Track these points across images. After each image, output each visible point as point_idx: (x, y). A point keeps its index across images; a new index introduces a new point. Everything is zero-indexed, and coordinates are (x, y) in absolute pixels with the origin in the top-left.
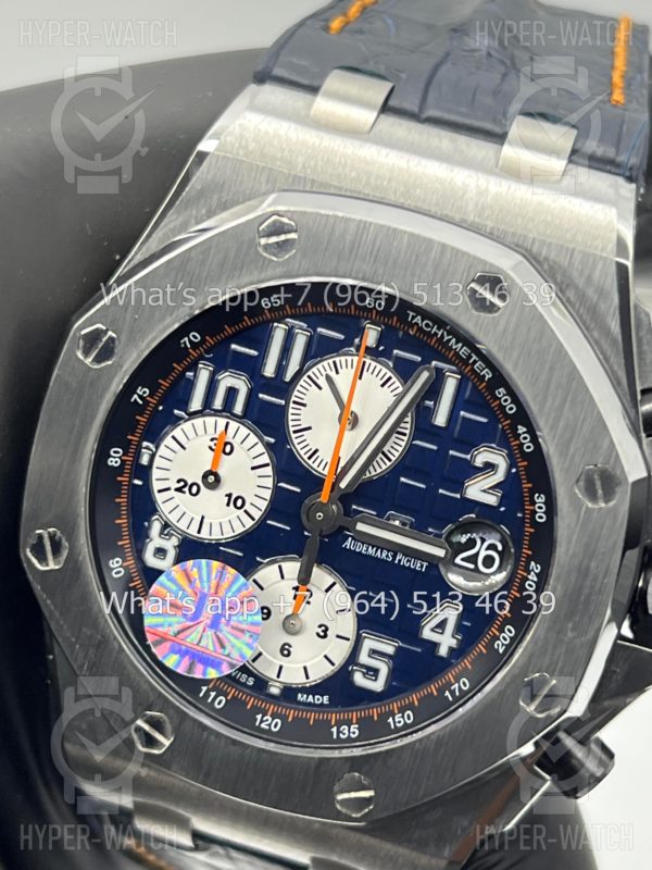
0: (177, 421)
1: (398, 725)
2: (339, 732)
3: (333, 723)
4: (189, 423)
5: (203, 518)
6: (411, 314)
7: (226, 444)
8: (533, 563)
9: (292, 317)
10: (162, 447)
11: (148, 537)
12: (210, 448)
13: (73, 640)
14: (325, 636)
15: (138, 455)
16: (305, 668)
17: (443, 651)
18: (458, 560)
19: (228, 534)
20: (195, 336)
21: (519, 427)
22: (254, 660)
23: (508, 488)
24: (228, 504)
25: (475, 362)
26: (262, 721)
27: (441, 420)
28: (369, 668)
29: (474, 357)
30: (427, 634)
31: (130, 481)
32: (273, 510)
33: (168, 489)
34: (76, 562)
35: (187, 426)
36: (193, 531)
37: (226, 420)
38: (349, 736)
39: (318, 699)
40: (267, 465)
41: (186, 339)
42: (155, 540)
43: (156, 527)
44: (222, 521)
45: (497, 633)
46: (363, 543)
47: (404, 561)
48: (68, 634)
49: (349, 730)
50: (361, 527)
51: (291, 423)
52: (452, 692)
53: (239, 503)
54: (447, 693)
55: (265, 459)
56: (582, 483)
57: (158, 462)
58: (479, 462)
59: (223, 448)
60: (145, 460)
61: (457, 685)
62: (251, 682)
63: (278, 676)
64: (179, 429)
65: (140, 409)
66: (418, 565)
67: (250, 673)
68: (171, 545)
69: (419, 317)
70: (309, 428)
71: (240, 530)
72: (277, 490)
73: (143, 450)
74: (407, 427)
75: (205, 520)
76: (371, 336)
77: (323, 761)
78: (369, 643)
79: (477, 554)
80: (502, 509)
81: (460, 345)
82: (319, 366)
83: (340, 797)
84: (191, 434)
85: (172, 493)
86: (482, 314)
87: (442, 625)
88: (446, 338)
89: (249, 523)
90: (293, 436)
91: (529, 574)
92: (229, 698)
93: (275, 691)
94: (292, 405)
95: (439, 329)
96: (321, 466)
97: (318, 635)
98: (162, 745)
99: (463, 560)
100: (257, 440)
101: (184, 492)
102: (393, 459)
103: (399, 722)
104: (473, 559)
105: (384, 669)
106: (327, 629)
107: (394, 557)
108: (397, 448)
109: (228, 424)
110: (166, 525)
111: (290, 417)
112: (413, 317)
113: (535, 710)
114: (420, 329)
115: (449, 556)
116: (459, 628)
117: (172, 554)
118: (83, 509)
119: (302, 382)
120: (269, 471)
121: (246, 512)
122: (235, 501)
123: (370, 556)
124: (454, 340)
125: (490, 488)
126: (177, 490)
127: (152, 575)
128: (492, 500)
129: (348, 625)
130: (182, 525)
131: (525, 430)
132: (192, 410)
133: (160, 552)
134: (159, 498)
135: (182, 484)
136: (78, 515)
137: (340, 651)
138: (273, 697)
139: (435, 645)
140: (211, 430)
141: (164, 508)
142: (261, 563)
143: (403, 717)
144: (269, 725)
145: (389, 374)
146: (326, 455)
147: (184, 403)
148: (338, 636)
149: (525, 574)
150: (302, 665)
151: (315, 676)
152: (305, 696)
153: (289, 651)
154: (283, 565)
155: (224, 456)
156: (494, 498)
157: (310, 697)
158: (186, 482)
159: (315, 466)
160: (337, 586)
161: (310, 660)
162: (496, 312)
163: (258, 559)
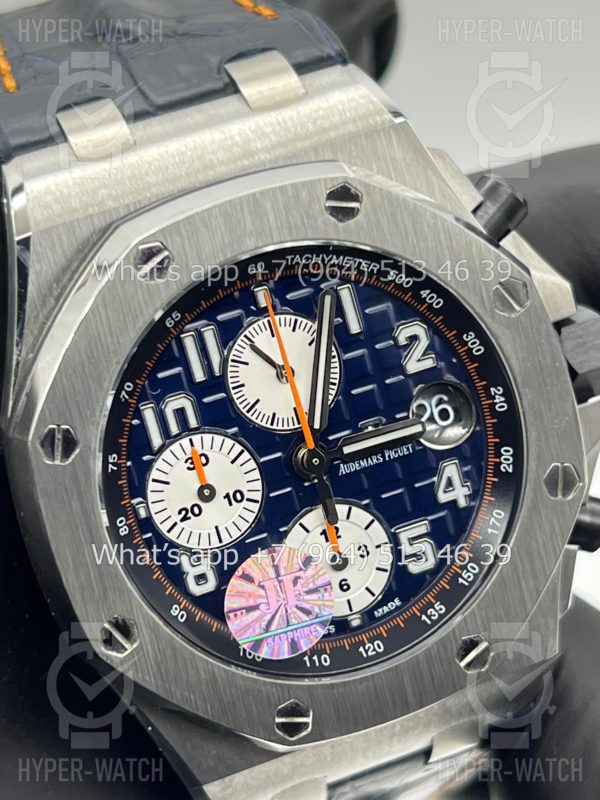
0: (149, 465)
1: (470, 580)
2: (429, 617)
3: (419, 614)
4: (160, 460)
5: (217, 528)
6: (290, 257)
7: (200, 456)
8: (492, 389)
9: (191, 321)
10: (150, 495)
11: (184, 573)
12: (189, 468)
14: (368, 554)
15: (136, 513)
16: (367, 589)
17: (462, 503)
19: (244, 526)
20: (129, 386)
21: (422, 292)
23: (442, 347)
24: (231, 504)
25: (360, 263)
26: (366, 652)
27: (355, 327)
28: (416, 555)
29: (358, 260)
30: (443, 497)
31: (143, 539)
32: (269, 484)
33: (175, 524)
35: (159, 464)
36: (216, 544)
37: (188, 439)
38: (440, 615)
39: (392, 605)
40: (242, 452)
41: (123, 393)
42: (191, 571)
43: (185, 561)
44: (231, 520)
45: (498, 460)
46: (354, 462)
47: (393, 455)
49: (436, 610)
50: (347, 450)
51: (241, 407)
52: (494, 527)
53: (239, 497)
54: (490, 531)
55: (238, 448)
56: (498, 304)
57: (153, 508)
58: (402, 341)
59: (197, 462)
60: (143, 513)
61: (493, 519)
62: (332, 629)
63: (351, 610)
64: (154, 470)
65: (116, 475)
66: (404, 451)
68: (206, 566)
69: (298, 257)
70: (258, 401)
71: (251, 517)
72: (262, 467)
73: (137, 507)
75: (220, 529)
78: (405, 535)
80: (441, 365)
81: (342, 258)
82: (236, 347)
83: (463, 664)
84: (166, 468)
85: (181, 525)
86: (348, 222)
87: (449, 483)
88: (327, 259)
89: (256, 507)
90: (249, 415)
91: (495, 398)
92: (328, 652)
93: (356, 623)
94: (233, 392)
95: (318, 256)
96: (285, 422)
98: (306, 725)
100: (223, 438)
101: (190, 518)
103: (469, 577)
105: (426, 546)
106: (366, 547)
107: (383, 457)
108: (335, 376)
109: (191, 440)
110: (193, 554)
111: (237, 402)
112: (292, 259)
114: (302, 266)
116: (466, 476)
117: (211, 576)
119: (230, 369)
120: (246, 455)
121: (248, 500)
122: (234, 497)
123: (365, 468)
124: (335, 257)
125: (424, 355)
126: (182, 520)
128: (429, 363)
129: (378, 532)
130: (204, 545)
131: (428, 291)
132: (156, 449)
133: (201, 578)
134: (173, 536)
135: (184, 513)
137: (386, 558)
138: (358, 628)
139: (454, 502)
140: (180, 454)
141: (182, 541)
142: (285, 531)
143: (468, 571)
144: (374, 650)
145: (294, 318)
147: (147, 447)
148: (378, 546)
149: (490, 401)
150: (363, 589)
151: (378, 589)
152: (380, 610)
153: (347, 585)
154: (302, 521)
155: (205, 468)
156: (430, 361)
157: (385, 608)
158: (185, 509)
159: (280, 427)
160: (354, 509)
161: (368, 580)
162: (357, 213)
163: (282, 530)
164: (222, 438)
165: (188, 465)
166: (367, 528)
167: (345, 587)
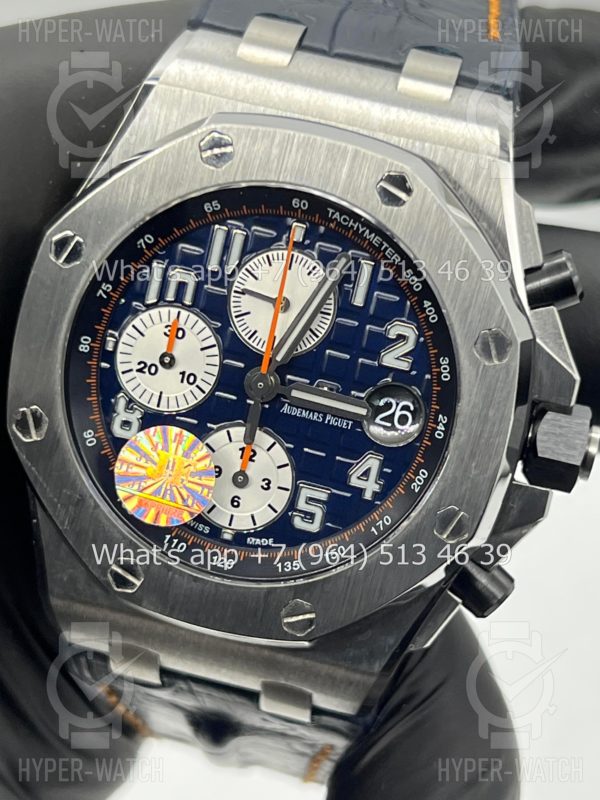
0: (136, 312)
1: (333, 559)
2: (283, 567)
4: (147, 314)
5: (161, 393)
6: (331, 211)
7: (179, 329)
8: (440, 416)
9: (231, 218)
10: (124, 336)
11: (115, 412)
12: (165, 334)
13: (56, 500)
14: (268, 488)
15: (104, 342)
16: (252, 516)
17: (368, 496)
18: (378, 420)
19: (183, 406)
20: (149, 238)
21: (425, 302)
22: (209, 512)
23: (418, 355)
24: (182, 381)
25: (386, 249)
26: (218, 562)
27: (359, 300)
28: (306, 513)
29: (386, 245)
30: (354, 482)
31: (98, 365)
32: (220, 384)
33: (131, 370)
34: (56, 433)
35: (144, 316)
36: (153, 405)
37: (178, 310)
38: (292, 570)
39: (265, 542)
40: (214, 346)
41: (142, 241)
42: (121, 414)
43: (122, 403)
44: (177, 395)
45: (413, 477)
46: (297, 408)
47: (333, 422)
48: (51, 496)
49: (292, 565)
50: (295, 393)
51: (233, 310)
52: (377, 528)
53: (192, 379)
54: (373, 529)
55: (212, 341)
56: (479, 346)
57: (121, 347)
58: (392, 335)
59: (176, 332)
60: (110, 347)
61: (381, 522)
62: (207, 530)
63: (230, 524)
64: (138, 319)
65: (105, 303)
66: (343, 424)
67: (206, 523)
68: (135, 417)
70: (248, 313)
71: (193, 402)
72: (223, 367)
73: (108, 338)
74: (331, 307)
75: (163, 395)
76: (298, 231)
77: (270, 591)
78: (306, 492)
79: (394, 414)
80: (414, 373)
81: (373, 235)
82: (255, 260)
83: (286, 621)
84: (148, 323)
85: (134, 373)
86: (390, 207)
87: (366, 473)
88: (361, 230)
89: (201, 396)
90: (235, 320)
91: (438, 425)
92: (189, 543)
93: (227, 536)
94: (233, 294)
95: (354, 222)
96: (259, 344)
97: (262, 487)
98: (133, 584)
99: (381, 420)
101: (144, 372)
102: (320, 336)
103: (334, 556)
104: (390, 418)
105: (319, 513)
106: (270, 482)
107: (324, 418)
108: (323, 326)
109: (179, 313)
110: (131, 401)
111: (232, 304)
112: (333, 214)
113: (448, 537)
114: (338, 224)
115: (370, 414)
116: (381, 475)
117: (136, 425)
118: (58, 387)
120: (215, 351)
121: (197, 386)
122: (188, 378)
123: (304, 418)
124: (368, 231)
125: (402, 356)
126: (138, 371)
127: (119, 443)
128: (404, 366)
129: (286, 477)
130: (144, 401)
131: (430, 304)
132: (149, 302)
133: (126, 424)
134: (123, 379)
135: (142, 365)
136: (56, 393)
137: (280, 500)
138: (226, 542)
139: (361, 491)
140: (165, 318)
141: (128, 387)
142: (212, 429)
143: (337, 552)
146: (263, 334)
147: (141, 297)
148: (279, 488)
149: (434, 426)
150: (249, 514)
151: (261, 522)
152: (253, 540)
153: (238, 503)
154: (231, 430)
155: (177, 340)
156: (406, 364)
157: (258, 540)
158: (145, 364)
159: (254, 345)
160: (277, 445)
161: (256, 509)
162: (402, 205)
163: (209, 425)
164: (204, 325)
165: (166, 330)
166: (279, 467)
167: (236, 504)
